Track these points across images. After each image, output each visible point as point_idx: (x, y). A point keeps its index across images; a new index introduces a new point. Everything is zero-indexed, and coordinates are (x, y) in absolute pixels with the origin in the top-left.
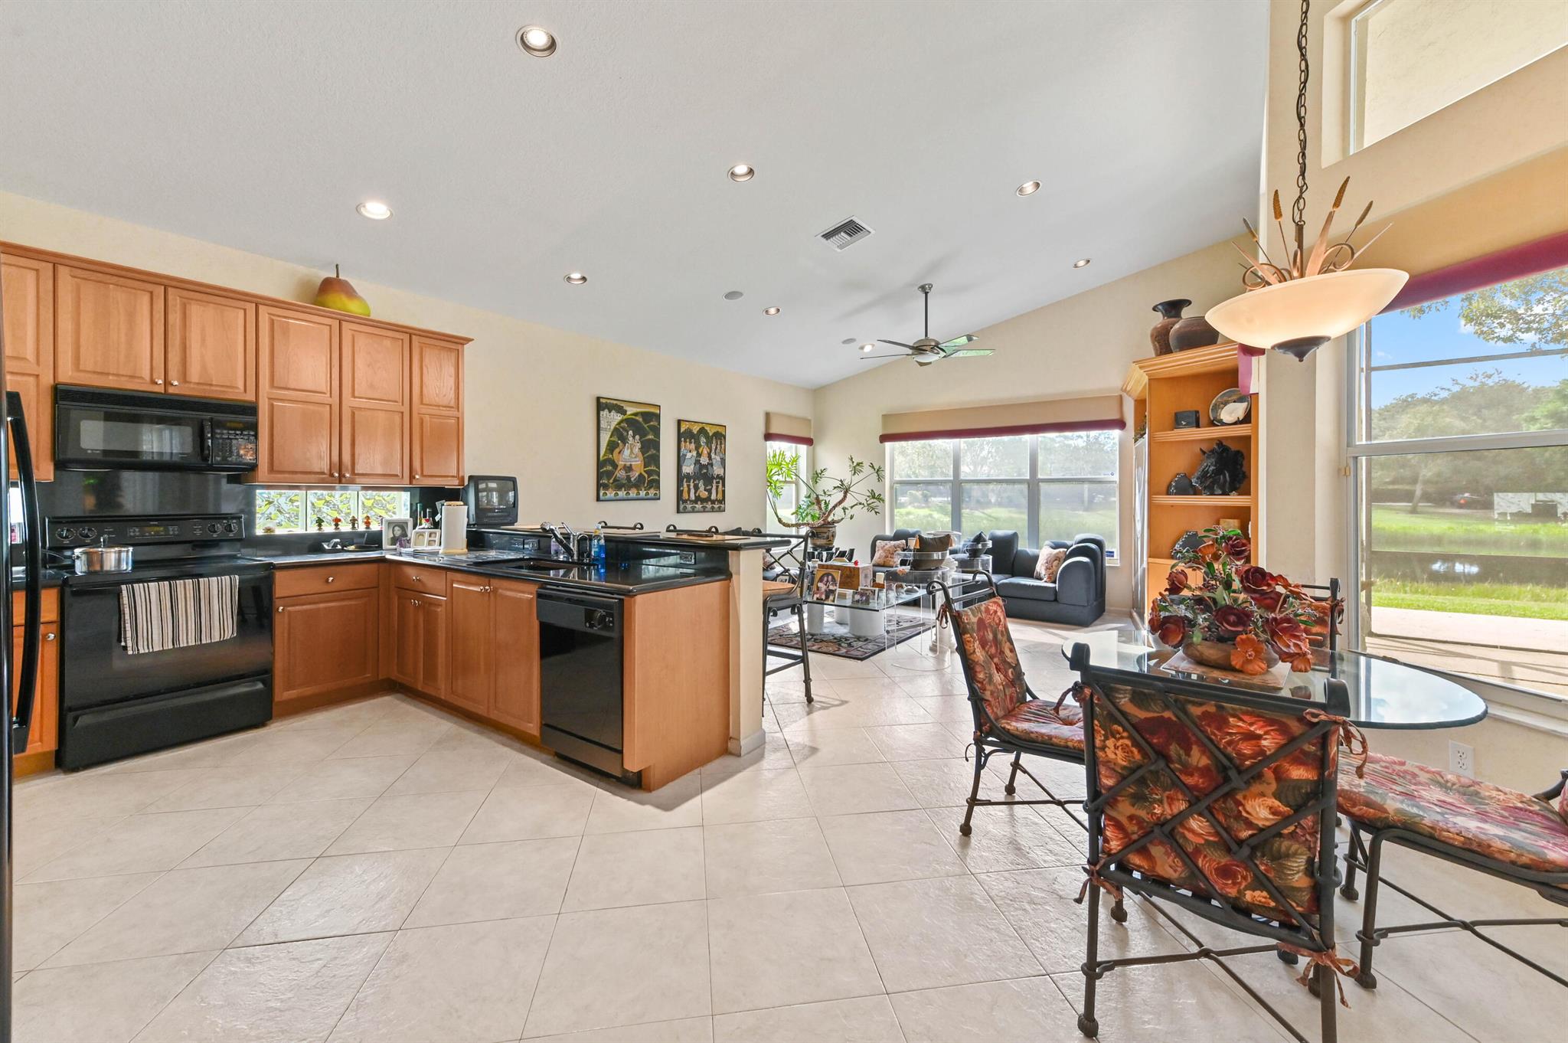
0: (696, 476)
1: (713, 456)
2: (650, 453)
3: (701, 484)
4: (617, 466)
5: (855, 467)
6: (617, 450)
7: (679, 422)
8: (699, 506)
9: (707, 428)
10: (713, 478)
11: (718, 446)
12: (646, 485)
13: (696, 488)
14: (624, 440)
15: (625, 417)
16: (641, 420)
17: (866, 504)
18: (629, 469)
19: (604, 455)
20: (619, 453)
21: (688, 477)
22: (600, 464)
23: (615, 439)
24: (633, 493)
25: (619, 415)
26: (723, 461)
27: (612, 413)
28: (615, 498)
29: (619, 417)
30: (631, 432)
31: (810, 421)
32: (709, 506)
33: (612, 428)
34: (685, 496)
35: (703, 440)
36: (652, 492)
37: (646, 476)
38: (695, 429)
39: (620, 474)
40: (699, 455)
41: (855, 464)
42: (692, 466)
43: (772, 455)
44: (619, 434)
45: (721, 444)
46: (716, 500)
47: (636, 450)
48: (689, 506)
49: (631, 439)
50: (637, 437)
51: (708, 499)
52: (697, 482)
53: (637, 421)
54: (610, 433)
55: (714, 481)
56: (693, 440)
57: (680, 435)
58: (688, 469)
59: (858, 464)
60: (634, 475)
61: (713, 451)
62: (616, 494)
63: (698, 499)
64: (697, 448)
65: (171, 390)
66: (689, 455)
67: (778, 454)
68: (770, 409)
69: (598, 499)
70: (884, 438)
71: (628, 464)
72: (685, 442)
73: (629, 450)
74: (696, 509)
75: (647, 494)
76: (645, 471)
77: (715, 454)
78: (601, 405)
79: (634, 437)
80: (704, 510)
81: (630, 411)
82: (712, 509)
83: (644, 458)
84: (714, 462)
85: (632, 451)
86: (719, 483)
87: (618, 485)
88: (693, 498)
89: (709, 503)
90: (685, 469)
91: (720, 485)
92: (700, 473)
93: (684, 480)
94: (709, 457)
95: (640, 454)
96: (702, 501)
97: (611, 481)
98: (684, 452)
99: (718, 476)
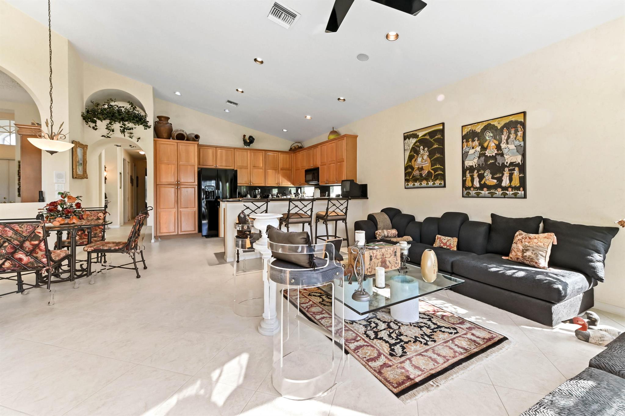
0: (479, 168)
1: (503, 146)
2: (436, 157)
3: (488, 175)
4: (414, 168)
6: (414, 160)
7: (463, 127)
8: (485, 192)
9: (495, 123)
10: (504, 166)
11: (513, 135)
12: (433, 178)
13: (481, 177)
14: (417, 153)
15: (418, 139)
18: (421, 169)
19: (407, 164)
20: (415, 161)
21: (471, 169)
22: (406, 168)
23: (412, 153)
24: (424, 183)
25: (414, 139)
26: (521, 149)
27: (410, 140)
28: (413, 187)
29: (414, 141)
30: (422, 147)
32: (499, 192)
33: (411, 148)
34: (468, 184)
36: (437, 183)
37: (433, 172)
38: (478, 129)
39: (416, 173)
40: (484, 149)
42: (476, 160)
44: (415, 151)
45: (518, 131)
46: (510, 187)
47: (425, 157)
48: (473, 192)
49: (422, 151)
50: (426, 149)
51: (495, 187)
52: (482, 172)
53: (426, 139)
54: (410, 151)
55: (506, 169)
56: (476, 139)
57: (464, 138)
58: (472, 162)
60: (425, 173)
61: (504, 141)
62: (414, 185)
63: (483, 186)
64: (481, 144)
65: (312, 167)
66: (471, 151)
69: (406, 188)
71: (420, 166)
72: (469, 141)
73: (421, 158)
74: (481, 195)
75: (434, 184)
76: (432, 169)
77: (507, 143)
78: (405, 137)
79: (424, 150)
80: (492, 196)
81: (421, 134)
82: (504, 196)
83: (431, 161)
84: (505, 151)
85: (423, 159)
86: (514, 170)
87: (415, 180)
88: (478, 185)
89: (499, 190)
90: (468, 163)
91: (516, 173)
92: (486, 164)
93: (468, 172)
94: (498, 147)
95: (428, 159)
96: (489, 187)
97: (411, 177)
98: (467, 150)
99: (512, 164)
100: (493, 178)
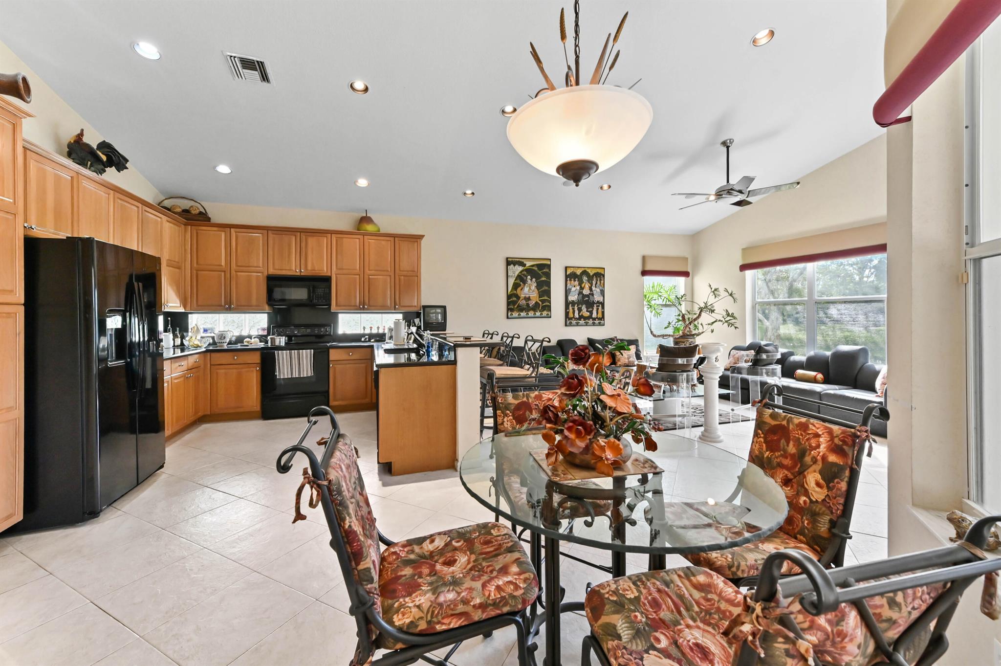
0: (579, 303)
1: (594, 288)
2: (543, 289)
3: (584, 308)
4: (520, 298)
5: (713, 292)
6: (520, 288)
7: (566, 268)
8: (582, 322)
9: (589, 271)
10: (594, 303)
11: (598, 282)
13: (580, 310)
14: (525, 282)
15: (525, 268)
16: (536, 269)
17: (724, 320)
18: (528, 299)
19: (511, 291)
20: (521, 290)
21: (573, 303)
22: (509, 297)
23: (518, 281)
24: (531, 314)
25: (521, 267)
26: (602, 293)
27: (516, 267)
28: (519, 317)
29: (521, 268)
30: (529, 277)
31: (687, 258)
32: (591, 321)
33: (516, 275)
34: (571, 315)
35: (585, 278)
36: (545, 313)
37: (540, 303)
38: (579, 272)
39: (522, 302)
40: (582, 288)
41: (713, 290)
42: (576, 296)
43: (651, 286)
44: (521, 280)
45: (600, 280)
46: (597, 318)
47: (533, 287)
48: (574, 322)
49: (529, 281)
50: (534, 280)
51: (590, 317)
52: (580, 306)
53: (534, 270)
54: (515, 278)
55: (595, 305)
56: (577, 279)
57: (567, 277)
58: (573, 297)
59: (716, 290)
60: (532, 303)
61: (594, 285)
62: (519, 315)
63: (581, 317)
64: (580, 284)
65: (302, 274)
66: (573, 289)
67: (655, 285)
68: (647, 252)
69: (508, 318)
70: (744, 268)
71: (527, 296)
72: (570, 280)
73: (528, 288)
74: (579, 324)
75: (542, 314)
76: (540, 300)
77: (596, 288)
78: (509, 262)
79: (531, 280)
80: (586, 324)
81: (529, 264)
82: (594, 324)
83: (539, 292)
84: (595, 292)
85: (530, 288)
86: (599, 306)
87: (521, 309)
88: (577, 317)
89: (591, 320)
90: (571, 298)
91: (600, 308)
92: (583, 300)
93: (570, 305)
94: (591, 289)
95: (536, 290)
96: (585, 318)
97: (516, 307)
98: (570, 287)
99: (598, 302)
100: (587, 311)
